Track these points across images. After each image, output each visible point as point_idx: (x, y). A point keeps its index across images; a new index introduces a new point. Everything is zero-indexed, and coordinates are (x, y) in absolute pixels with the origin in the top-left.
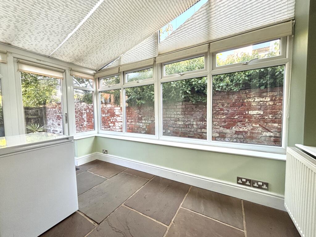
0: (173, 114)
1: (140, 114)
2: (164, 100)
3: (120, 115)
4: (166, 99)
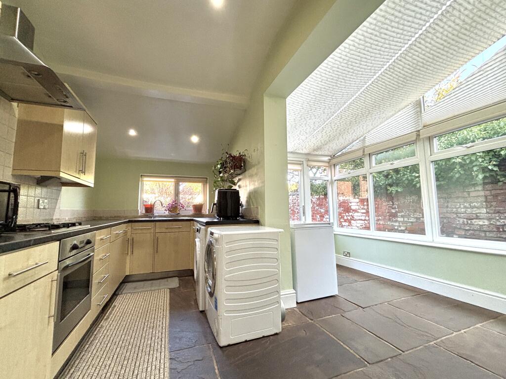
0: (462, 206)
1: (393, 208)
2: (439, 183)
3: (359, 211)
4: (442, 183)
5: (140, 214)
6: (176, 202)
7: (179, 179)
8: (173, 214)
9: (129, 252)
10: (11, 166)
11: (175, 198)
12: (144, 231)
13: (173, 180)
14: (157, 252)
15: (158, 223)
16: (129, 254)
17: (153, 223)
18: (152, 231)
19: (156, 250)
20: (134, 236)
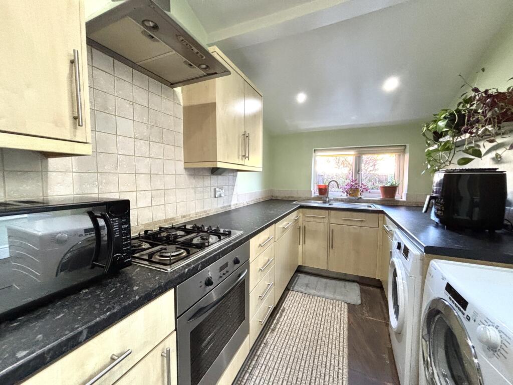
5: (313, 196)
6: (357, 182)
7: (361, 151)
8: (353, 198)
9: (301, 242)
10: (183, 160)
11: (355, 177)
12: (318, 220)
13: (352, 152)
14: (332, 247)
15: (333, 212)
16: (301, 243)
17: (327, 211)
18: (326, 221)
19: (331, 245)
20: (306, 224)
